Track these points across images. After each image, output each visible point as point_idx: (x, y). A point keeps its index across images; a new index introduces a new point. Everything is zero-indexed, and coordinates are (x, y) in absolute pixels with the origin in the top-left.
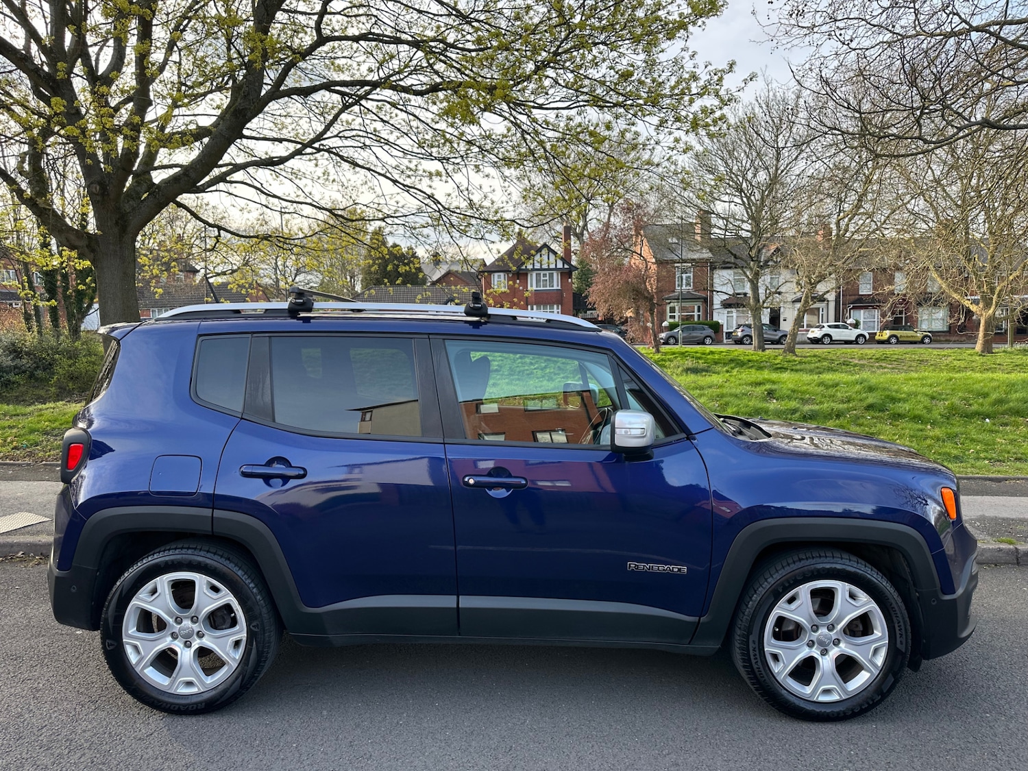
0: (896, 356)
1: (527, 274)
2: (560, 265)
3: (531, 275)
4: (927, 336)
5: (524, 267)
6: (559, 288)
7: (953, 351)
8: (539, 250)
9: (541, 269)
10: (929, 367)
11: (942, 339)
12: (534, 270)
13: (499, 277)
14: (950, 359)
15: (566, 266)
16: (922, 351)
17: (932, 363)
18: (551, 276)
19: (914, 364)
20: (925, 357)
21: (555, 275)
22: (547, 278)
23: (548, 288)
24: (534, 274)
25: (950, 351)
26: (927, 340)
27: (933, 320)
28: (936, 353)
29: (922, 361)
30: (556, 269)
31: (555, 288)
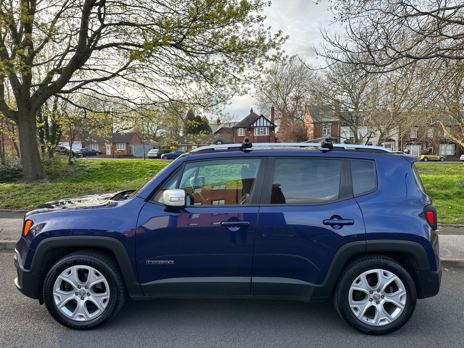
0: (423, 167)
1: (254, 129)
2: (269, 124)
3: (256, 129)
4: (443, 158)
5: (252, 126)
6: (268, 135)
7: (453, 165)
8: (259, 118)
9: (260, 127)
10: (439, 172)
11: (451, 159)
12: (257, 127)
13: (241, 130)
14: (450, 168)
15: (271, 125)
16: (437, 165)
17: (441, 170)
18: (265, 129)
19: (432, 171)
20: (437, 168)
21: (266, 129)
22: (263, 130)
23: (263, 135)
24: (257, 129)
25: (451, 165)
26: (442, 160)
27: (447, 150)
28: (444, 166)
29: (436, 169)
30: (267, 126)
31: (266, 135)
